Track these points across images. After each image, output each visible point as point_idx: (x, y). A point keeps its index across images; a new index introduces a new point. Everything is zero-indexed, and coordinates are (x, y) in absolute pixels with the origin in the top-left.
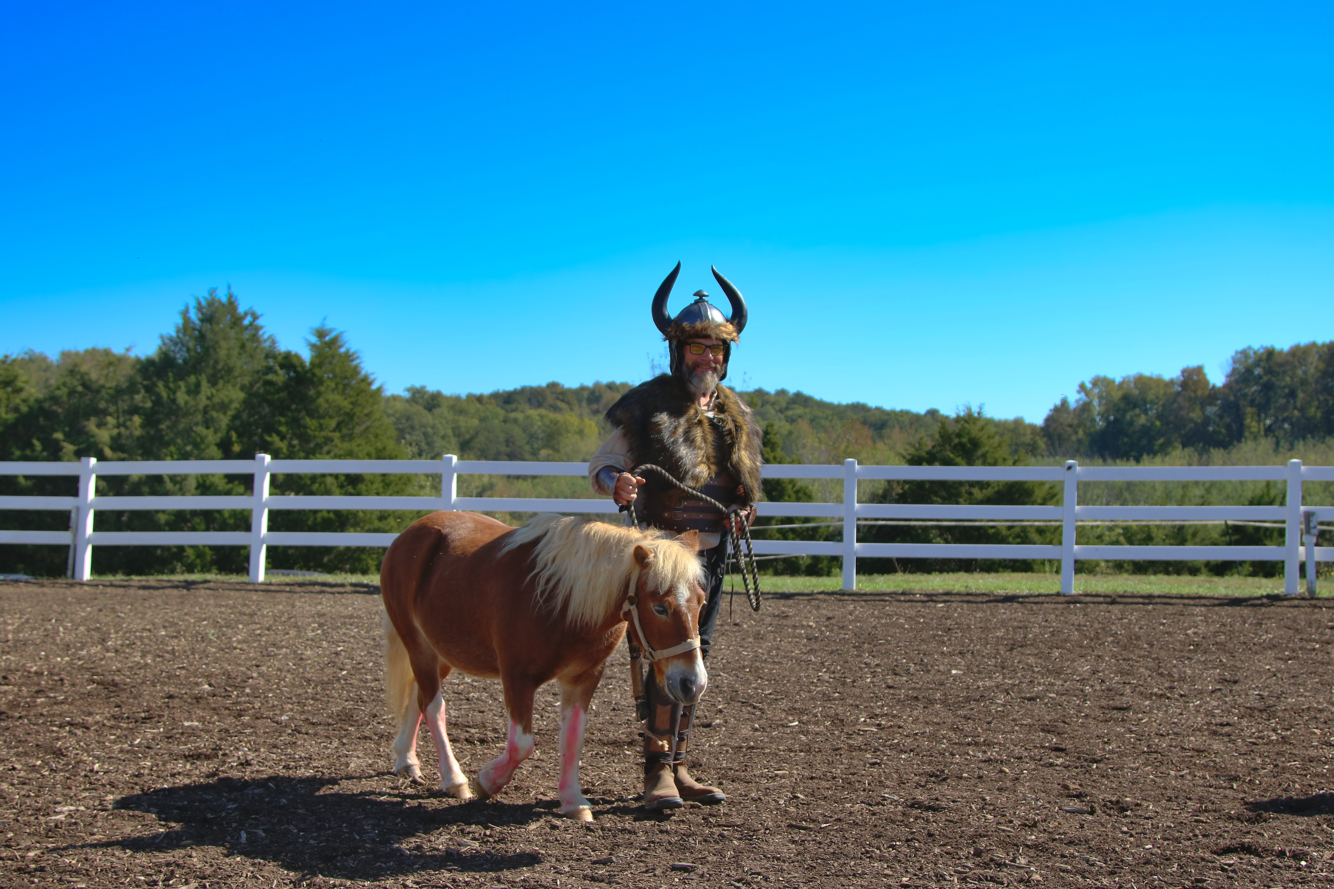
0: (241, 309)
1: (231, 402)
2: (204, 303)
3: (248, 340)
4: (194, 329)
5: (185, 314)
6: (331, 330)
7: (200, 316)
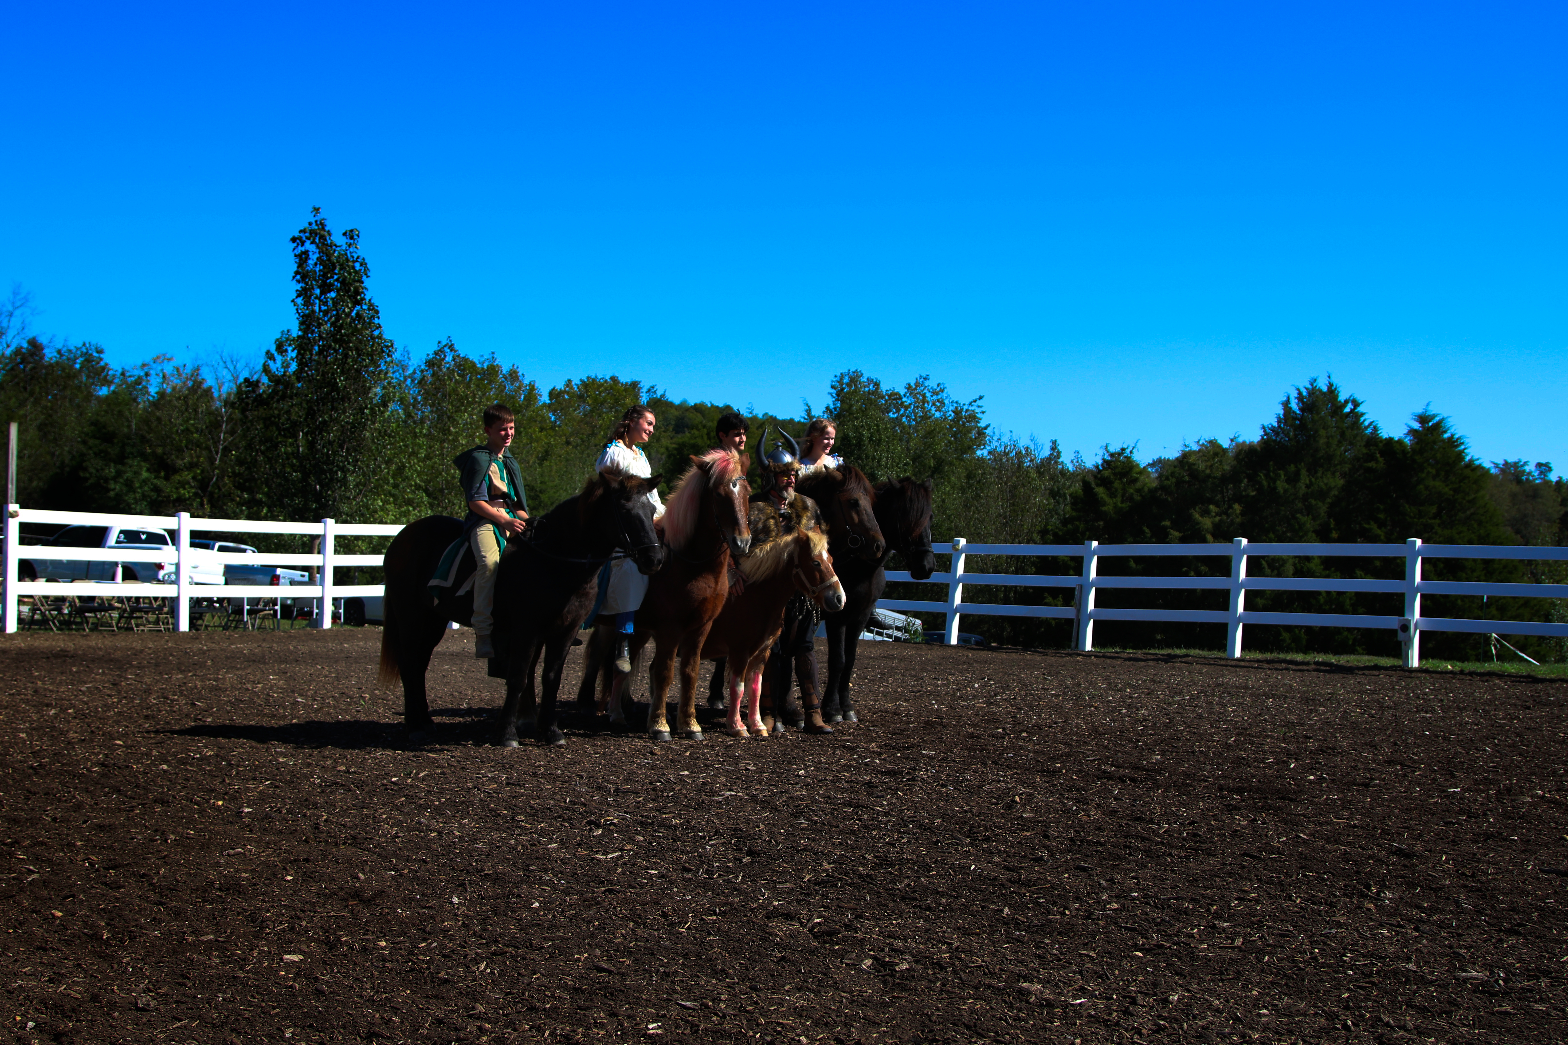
0: (1342, 398)
1: (1330, 489)
2: (1305, 393)
3: (1347, 428)
4: (1295, 419)
5: (1286, 404)
6: (1434, 416)
7: (1301, 405)
